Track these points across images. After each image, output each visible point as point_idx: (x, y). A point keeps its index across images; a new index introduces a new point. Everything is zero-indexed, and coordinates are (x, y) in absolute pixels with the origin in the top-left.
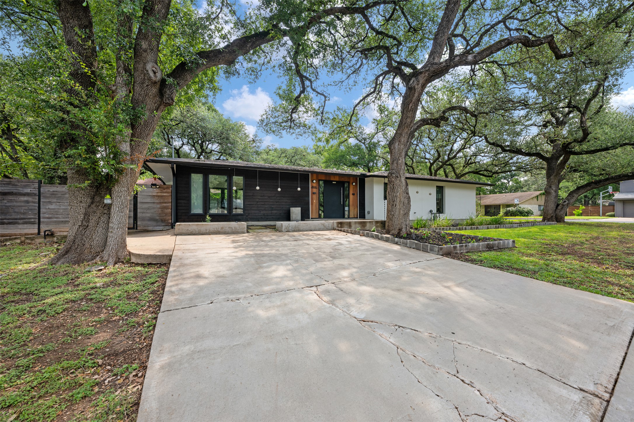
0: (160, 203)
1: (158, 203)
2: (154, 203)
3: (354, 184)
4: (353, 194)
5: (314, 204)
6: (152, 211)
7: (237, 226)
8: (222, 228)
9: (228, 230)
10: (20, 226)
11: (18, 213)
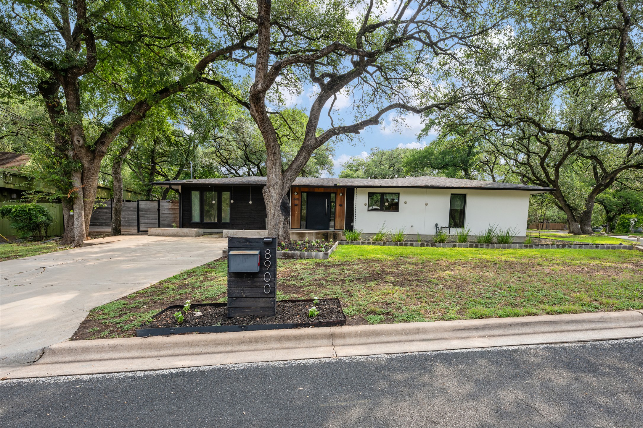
0: (174, 214)
1: (172, 214)
2: (170, 214)
3: (341, 195)
4: (341, 205)
5: (296, 215)
6: (169, 219)
7: (188, 231)
8: (177, 232)
9: (181, 234)
10: (104, 227)
11: (103, 219)
